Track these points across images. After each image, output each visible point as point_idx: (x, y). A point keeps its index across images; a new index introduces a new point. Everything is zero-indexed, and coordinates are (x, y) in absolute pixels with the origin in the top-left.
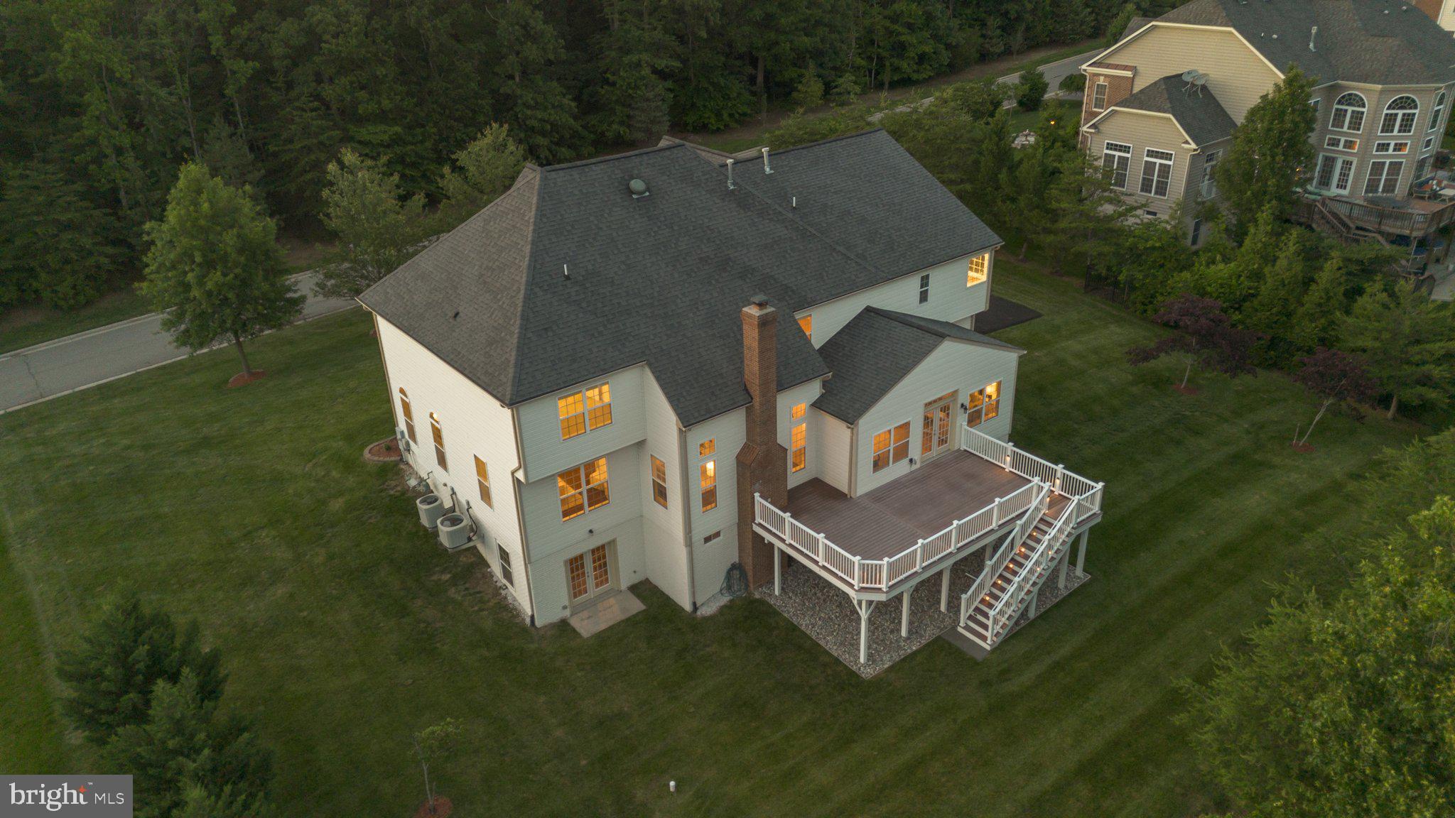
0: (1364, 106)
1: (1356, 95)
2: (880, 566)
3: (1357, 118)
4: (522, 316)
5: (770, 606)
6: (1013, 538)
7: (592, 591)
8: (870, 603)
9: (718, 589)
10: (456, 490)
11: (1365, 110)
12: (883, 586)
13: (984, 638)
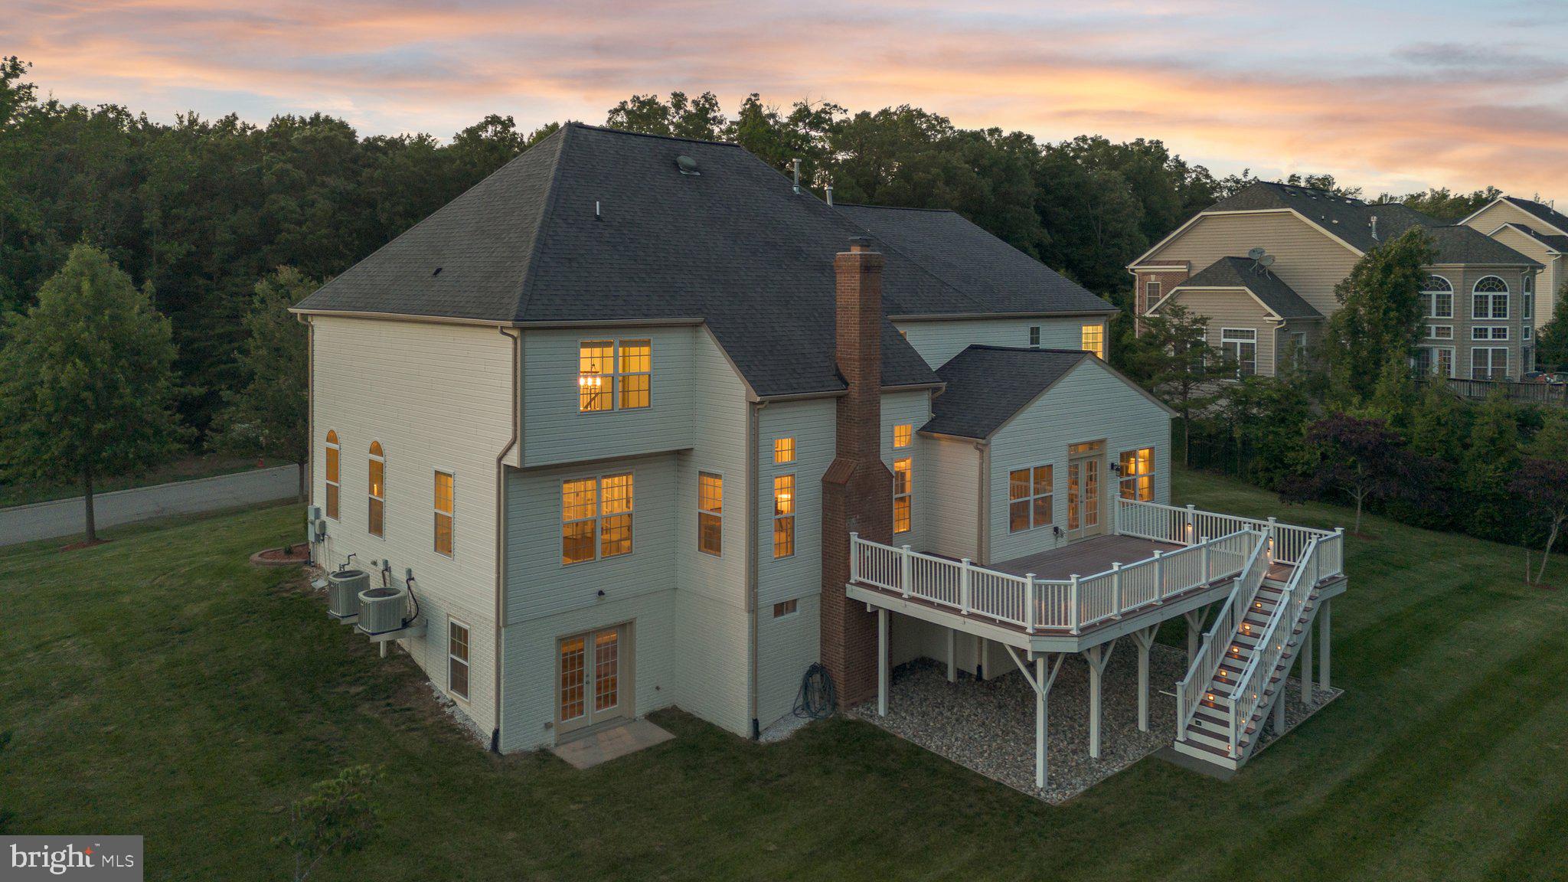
0: (1449, 289)
1: (1439, 279)
2: (1066, 586)
3: (1444, 302)
4: (538, 240)
5: (875, 727)
6: (1233, 605)
7: (592, 713)
8: (1052, 658)
9: (789, 709)
10: (390, 564)
11: (1451, 293)
12: (1073, 626)
13: (1224, 754)
